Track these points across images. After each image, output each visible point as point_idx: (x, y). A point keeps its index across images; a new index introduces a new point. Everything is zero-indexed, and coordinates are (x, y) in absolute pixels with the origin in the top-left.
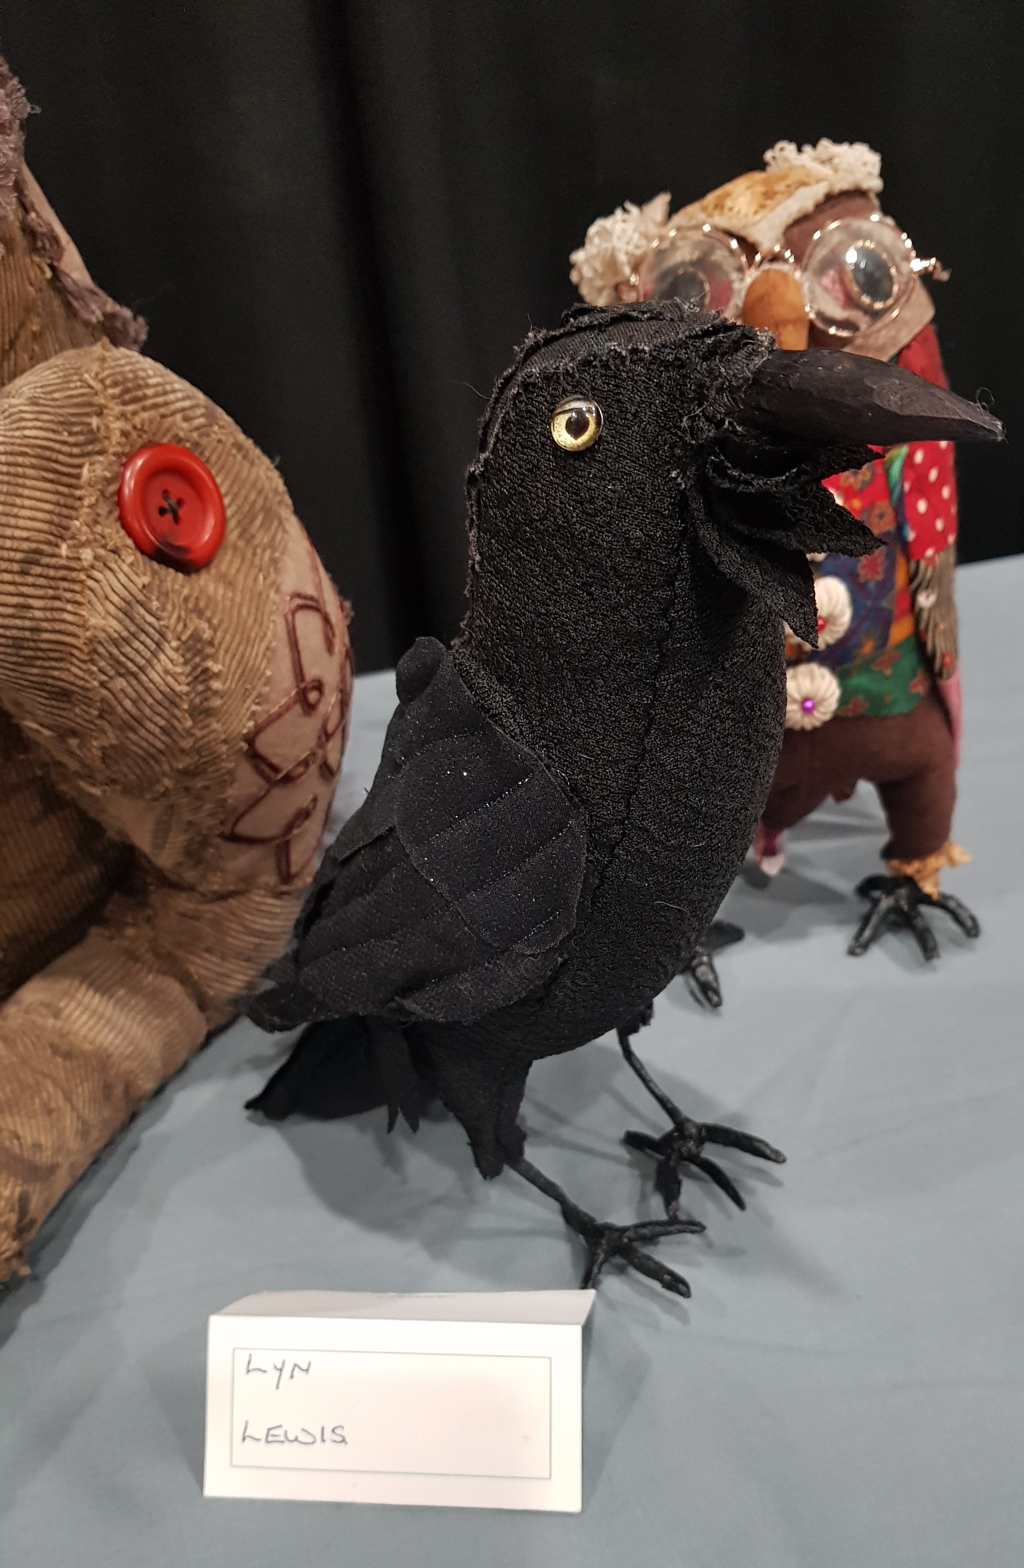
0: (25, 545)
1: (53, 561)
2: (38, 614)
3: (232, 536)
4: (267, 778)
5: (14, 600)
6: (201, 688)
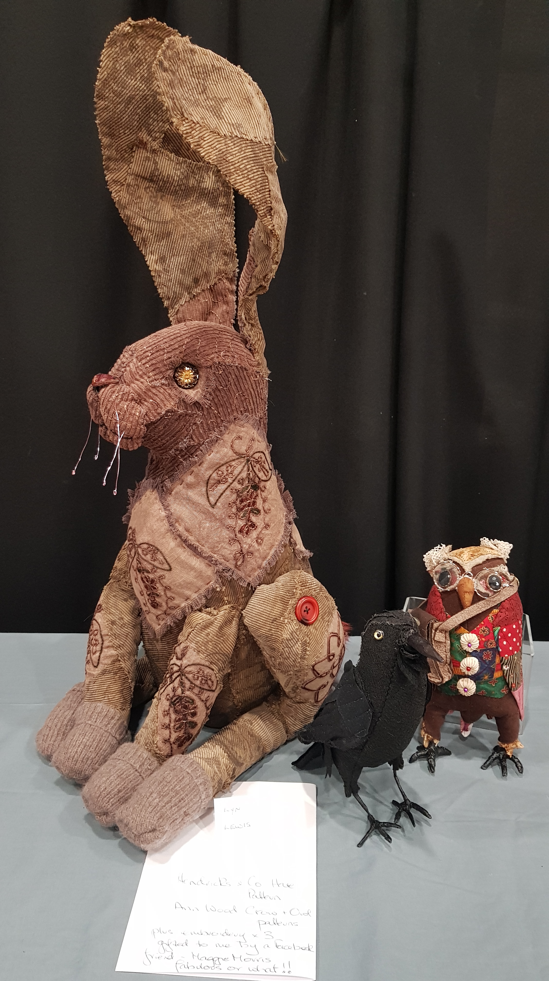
0: (274, 617)
1: (279, 621)
2: (273, 632)
3: (319, 618)
4: (316, 675)
5: (269, 628)
6: (304, 653)
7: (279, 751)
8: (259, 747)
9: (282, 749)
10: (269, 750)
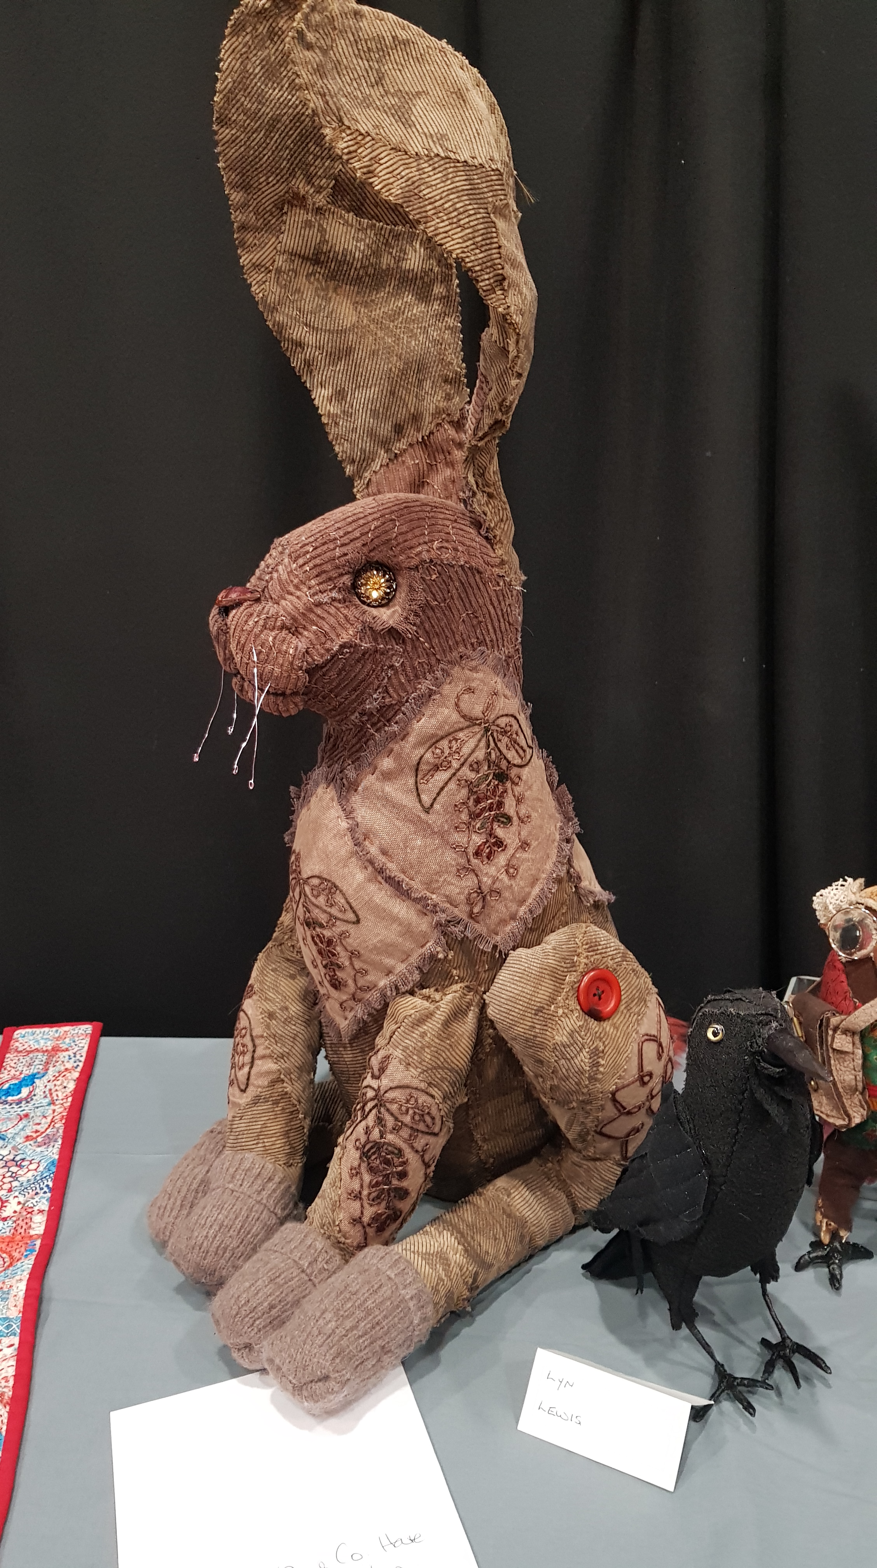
0: (538, 1004)
1: (548, 1012)
2: (537, 1031)
3: (622, 1008)
4: (619, 1111)
5: (530, 1024)
6: (595, 1069)
7: (560, 1245)
8: (522, 1236)
9: (566, 1241)
10: (541, 1243)
